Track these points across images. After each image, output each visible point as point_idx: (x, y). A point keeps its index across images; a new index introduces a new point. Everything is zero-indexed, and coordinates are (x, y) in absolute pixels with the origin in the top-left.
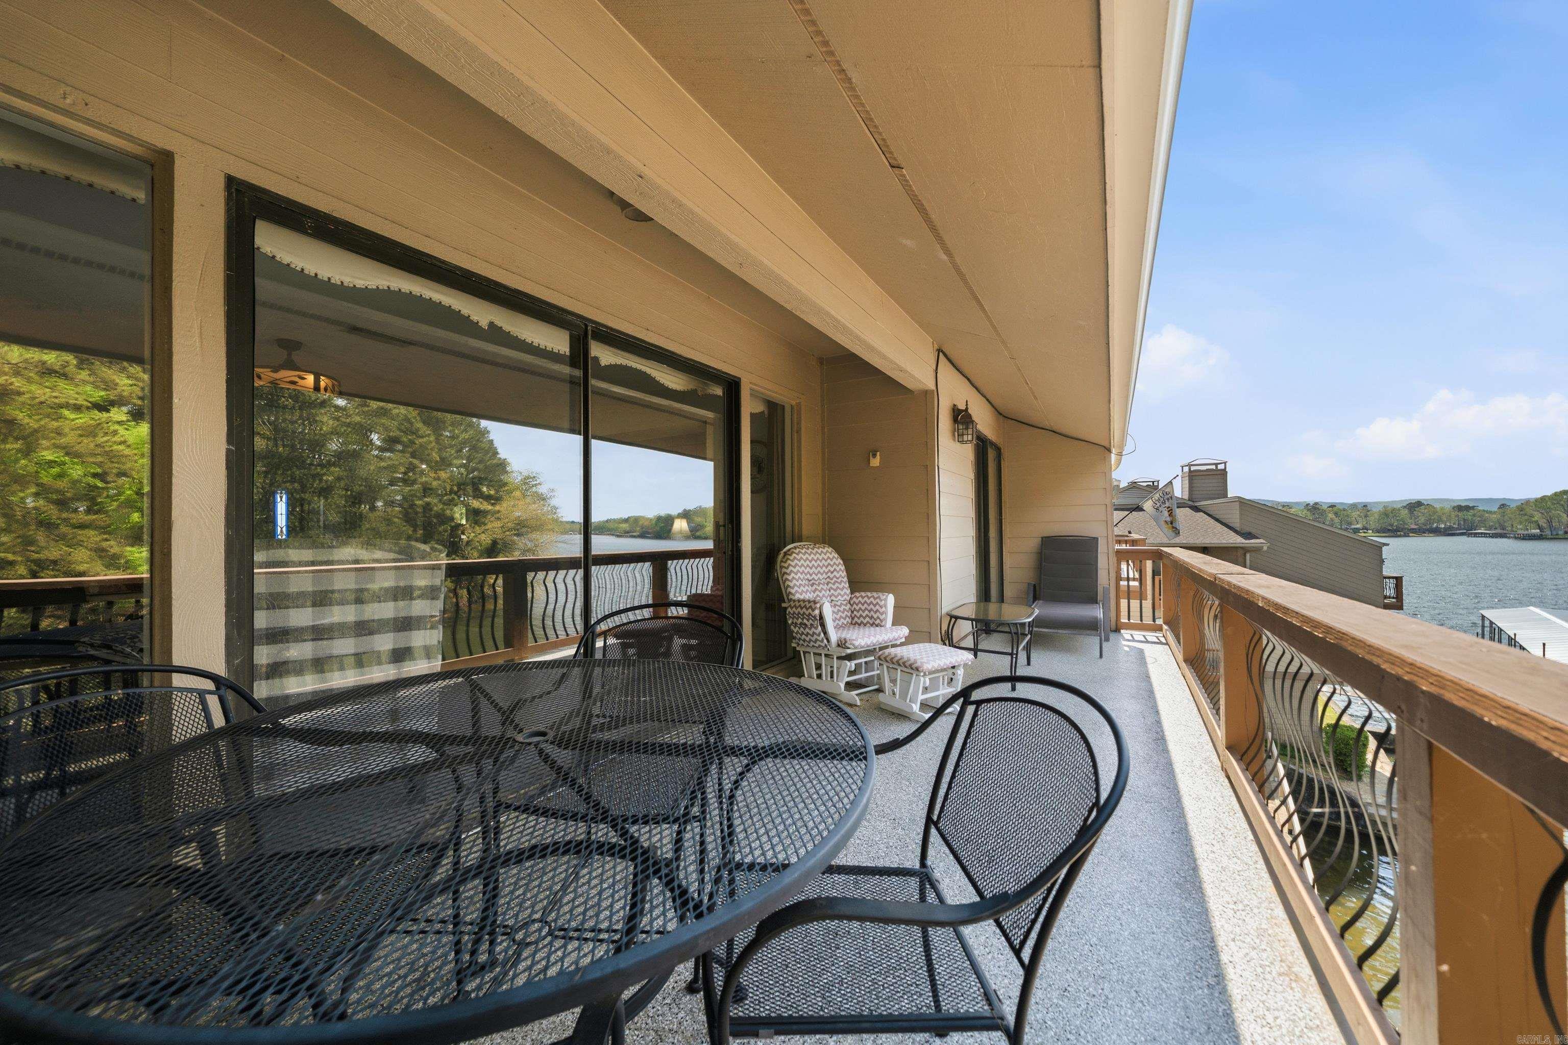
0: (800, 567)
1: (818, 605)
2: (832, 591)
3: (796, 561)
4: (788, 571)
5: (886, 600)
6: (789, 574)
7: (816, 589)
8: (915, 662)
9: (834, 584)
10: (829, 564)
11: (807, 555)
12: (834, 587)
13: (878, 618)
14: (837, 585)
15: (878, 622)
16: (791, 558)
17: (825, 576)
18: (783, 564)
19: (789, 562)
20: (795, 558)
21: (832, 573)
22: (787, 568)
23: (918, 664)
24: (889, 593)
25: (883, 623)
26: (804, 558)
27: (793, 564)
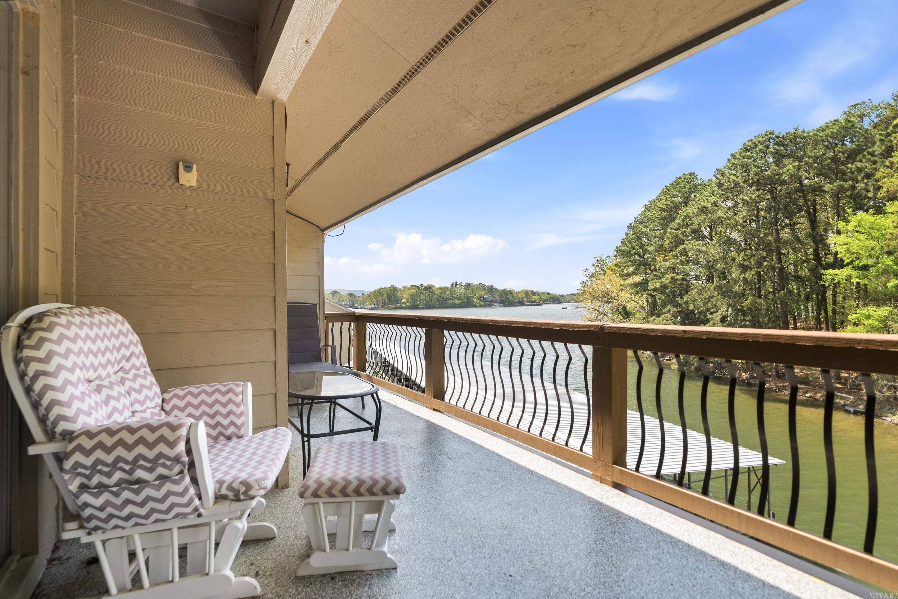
0: (78, 354)
1: (183, 432)
2: (134, 395)
3: (66, 344)
4: (50, 367)
5: (243, 393)
6: (54, 375)
7: (109, 398)
8: (388, 483)
9: (134, 380)
10: (122, 345)
11: (86, 329)
12: (136, 386)
13: (232, 423)
14: (139, 381)
15: (232, 430)
16: (54, 335)
17: (116, 368)
18: (26, 353)
19: (47, 347)
20: (62, 337)
21: (128, 360)
22: (47, 360)
23: (395, 484)
24: (245, 381)
25: (242, 431)
26: (82, 334)
27: (61, 349)
